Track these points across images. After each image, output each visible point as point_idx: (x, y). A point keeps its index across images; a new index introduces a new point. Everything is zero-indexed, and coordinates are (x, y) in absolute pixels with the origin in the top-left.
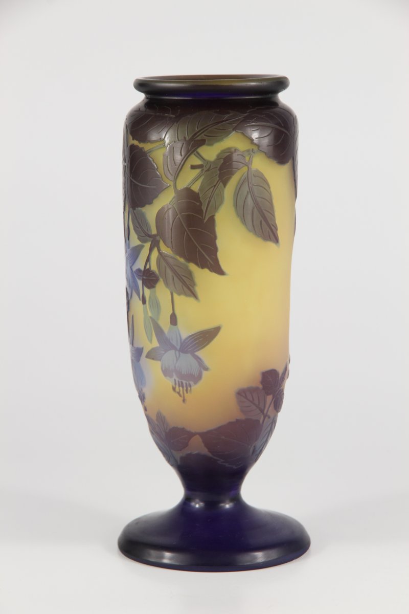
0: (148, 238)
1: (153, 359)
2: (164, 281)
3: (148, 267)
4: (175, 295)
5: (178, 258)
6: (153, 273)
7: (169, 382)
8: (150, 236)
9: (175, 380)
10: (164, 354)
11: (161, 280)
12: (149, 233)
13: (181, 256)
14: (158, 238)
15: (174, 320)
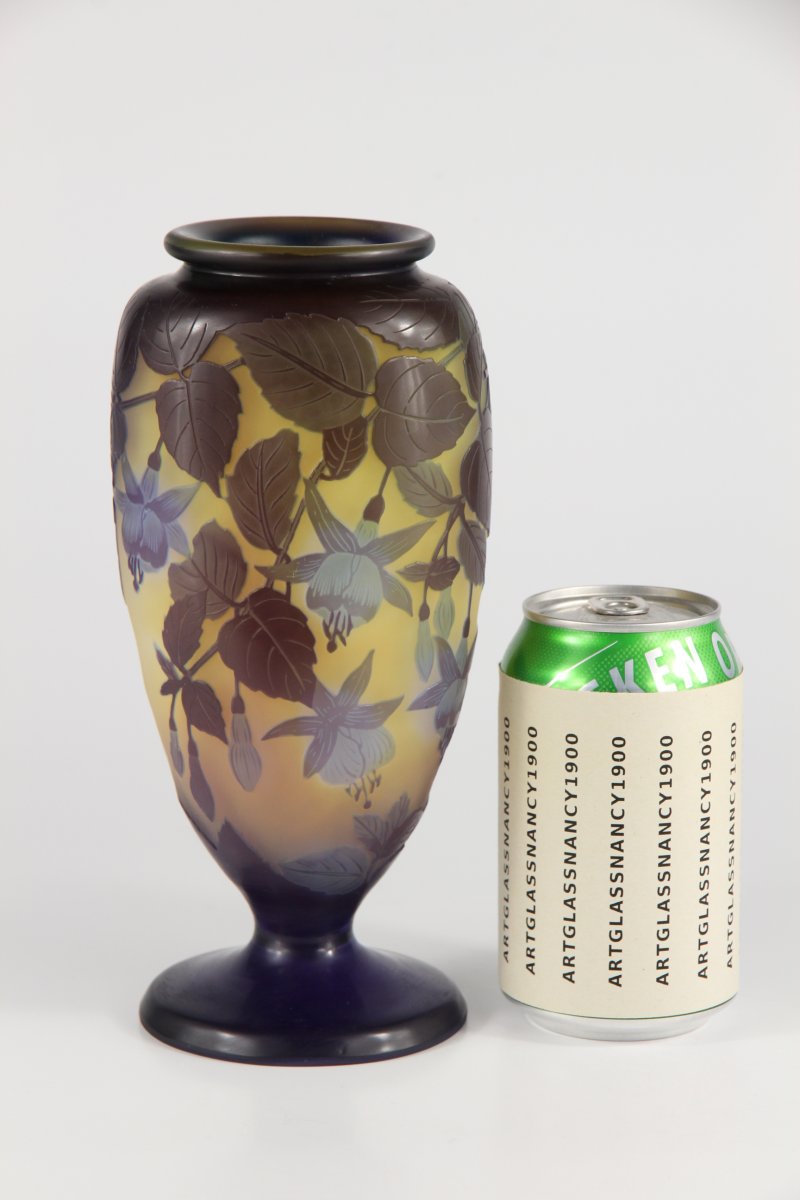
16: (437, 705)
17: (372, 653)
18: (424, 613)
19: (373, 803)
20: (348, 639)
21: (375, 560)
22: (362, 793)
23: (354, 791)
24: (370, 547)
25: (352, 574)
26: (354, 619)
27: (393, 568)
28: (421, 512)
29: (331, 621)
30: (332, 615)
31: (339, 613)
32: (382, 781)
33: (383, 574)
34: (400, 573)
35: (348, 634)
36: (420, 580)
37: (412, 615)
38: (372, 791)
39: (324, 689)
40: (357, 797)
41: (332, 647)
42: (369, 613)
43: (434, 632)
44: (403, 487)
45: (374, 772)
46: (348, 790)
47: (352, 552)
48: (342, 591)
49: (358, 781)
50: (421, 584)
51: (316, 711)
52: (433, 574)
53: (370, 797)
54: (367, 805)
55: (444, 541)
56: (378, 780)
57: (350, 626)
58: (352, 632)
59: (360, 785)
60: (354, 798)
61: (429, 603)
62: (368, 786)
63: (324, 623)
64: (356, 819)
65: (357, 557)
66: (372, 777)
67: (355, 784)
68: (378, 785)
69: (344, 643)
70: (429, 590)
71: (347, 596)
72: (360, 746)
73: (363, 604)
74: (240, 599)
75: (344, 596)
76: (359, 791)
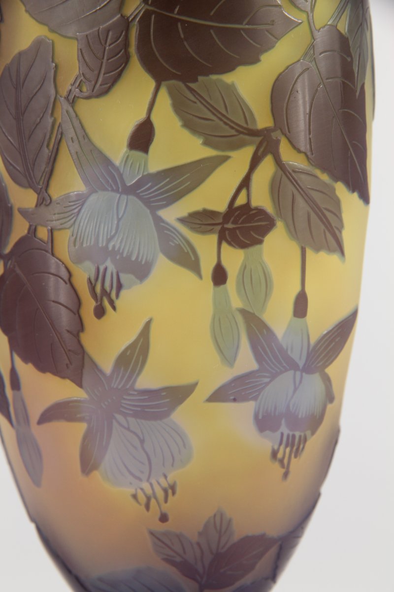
0: (247, 137)
1: (235, 400)
2: (287, 226)
3: (241, 200)
4: (309, 253)
5: (318, 172)
6: (260, 212)
7: (264, 444)
8: (254, 133)
9: (282, 434)
10: (267, 384)
11: (280, 225)
12: (250, 127)
13: (324, 169)
14: (274, 135)
15: (301, 305)
16: (255, 399)
17: (148, 325)
18: (220, 276)
19: (171, 518)
20: (118, 303)
21: (147, 202)
22: (153, 501)
23: (142, 498)
24: (139, 184)
25: (119, 220)
26: (124, 278)
27: (172, 214)
28: (206, 143)
29: (97, 279)
30: (98, 270)
31: (106, 269)
32: (178, 490)
33: (158, 220)
34: (182, 220)
35: (117, 296)
36: (211, 231)
37: (200, 276)
38: (166, 501)
39: (94, 365)
40: (147, 507)
41: (100, 312)
42: (142, 271)
43: (236, 302)
44: (179, 107)
45: (165, 477)
46: (135, 496)
47: (117, 191)
48: (109, 240)
49: (146, 486)
50: (214, 238)
51: (87, 392)
52: (230, 226)
53: (166, 508)
54: (164, 518)
55: (246, 183)
56: (173, 488)
57: (120, 287)
58: (123, 293)
59: (149, 491)
60: (143, 508)
61: (225, 263)
62: (160, 494)
63: (89, 280)
64: (152, 533)
65: (124, 197)
66: (164, 484)
67: (142, 489)
68: (174, 493)
69: (114, 308)
70: (224, 245)
71: (114, 246)
72: (142, 442)
73: (133, 258)
74: (7, 250)
75: (110, 247)
76: (149, 499)
